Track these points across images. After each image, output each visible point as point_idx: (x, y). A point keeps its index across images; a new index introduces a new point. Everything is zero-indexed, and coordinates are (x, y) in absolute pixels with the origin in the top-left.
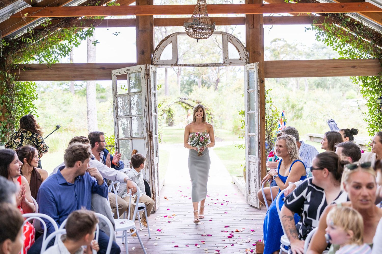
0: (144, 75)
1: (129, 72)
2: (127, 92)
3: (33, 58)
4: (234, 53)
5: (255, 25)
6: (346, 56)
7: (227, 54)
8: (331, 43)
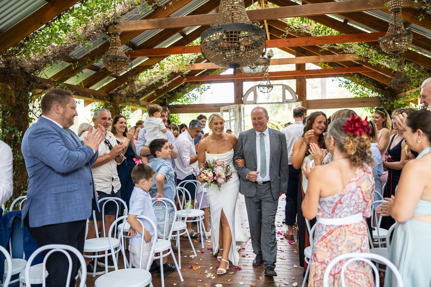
0: (238, 110)
1: (230, 108)
2: (229, 119)
3: (179, 101)
4: (289, 96)
5: (301, 80)
6: (358, 96)
7: (285, 96)
8: (348, 88)
